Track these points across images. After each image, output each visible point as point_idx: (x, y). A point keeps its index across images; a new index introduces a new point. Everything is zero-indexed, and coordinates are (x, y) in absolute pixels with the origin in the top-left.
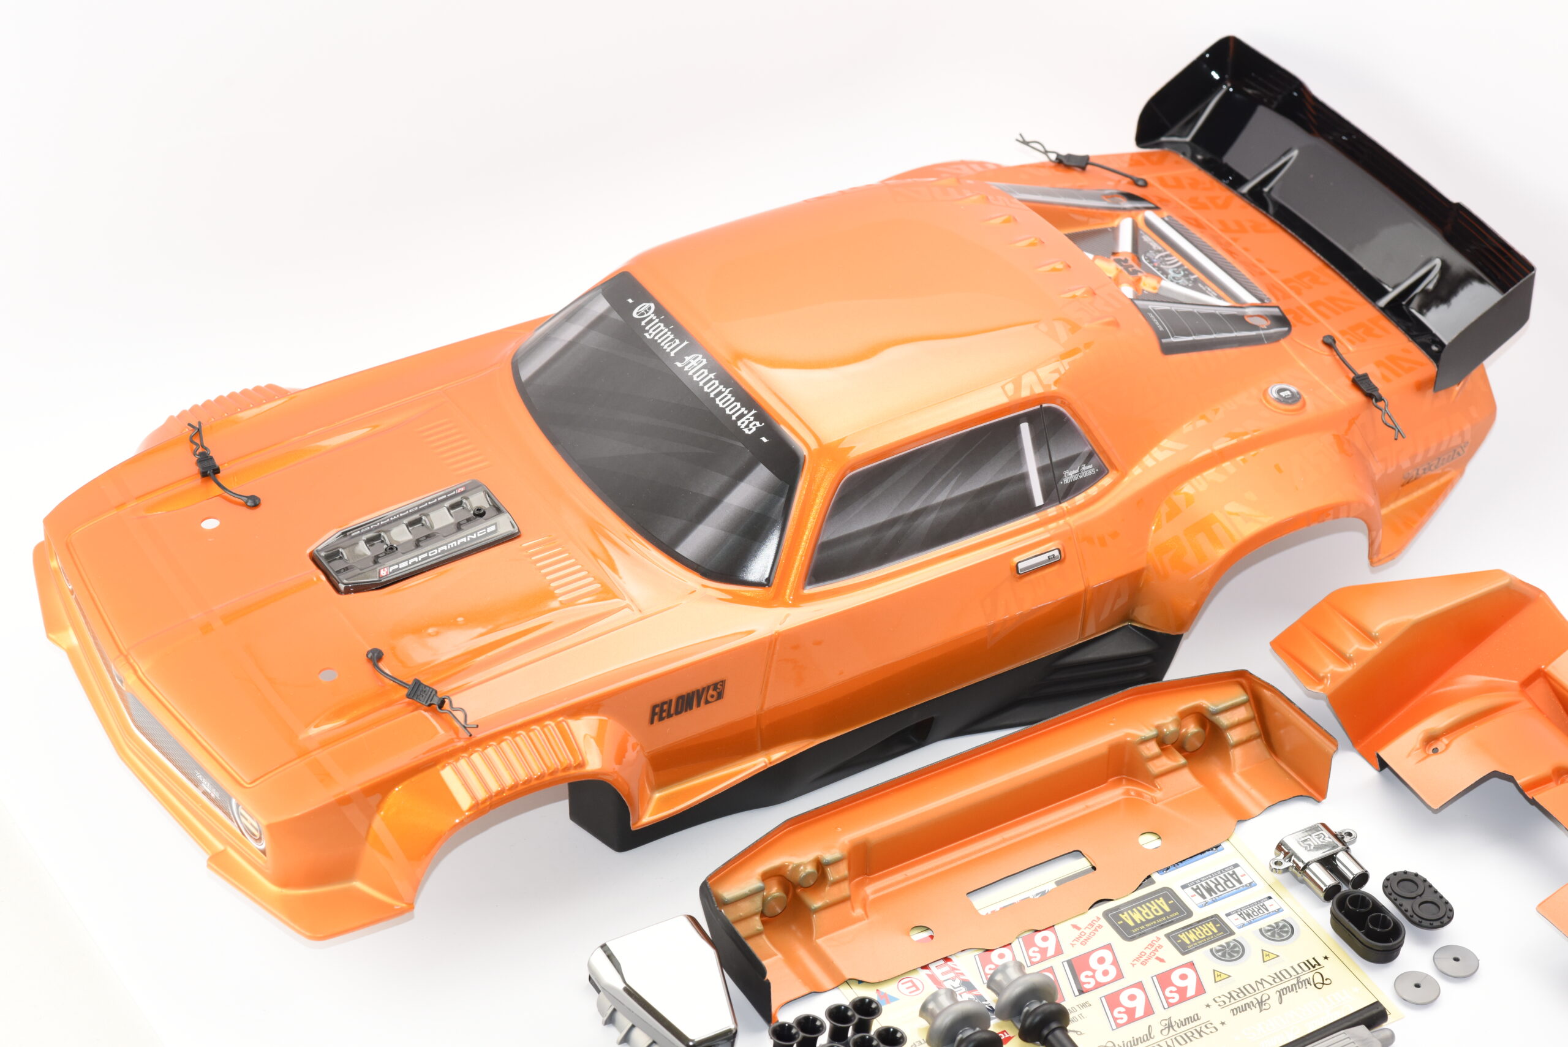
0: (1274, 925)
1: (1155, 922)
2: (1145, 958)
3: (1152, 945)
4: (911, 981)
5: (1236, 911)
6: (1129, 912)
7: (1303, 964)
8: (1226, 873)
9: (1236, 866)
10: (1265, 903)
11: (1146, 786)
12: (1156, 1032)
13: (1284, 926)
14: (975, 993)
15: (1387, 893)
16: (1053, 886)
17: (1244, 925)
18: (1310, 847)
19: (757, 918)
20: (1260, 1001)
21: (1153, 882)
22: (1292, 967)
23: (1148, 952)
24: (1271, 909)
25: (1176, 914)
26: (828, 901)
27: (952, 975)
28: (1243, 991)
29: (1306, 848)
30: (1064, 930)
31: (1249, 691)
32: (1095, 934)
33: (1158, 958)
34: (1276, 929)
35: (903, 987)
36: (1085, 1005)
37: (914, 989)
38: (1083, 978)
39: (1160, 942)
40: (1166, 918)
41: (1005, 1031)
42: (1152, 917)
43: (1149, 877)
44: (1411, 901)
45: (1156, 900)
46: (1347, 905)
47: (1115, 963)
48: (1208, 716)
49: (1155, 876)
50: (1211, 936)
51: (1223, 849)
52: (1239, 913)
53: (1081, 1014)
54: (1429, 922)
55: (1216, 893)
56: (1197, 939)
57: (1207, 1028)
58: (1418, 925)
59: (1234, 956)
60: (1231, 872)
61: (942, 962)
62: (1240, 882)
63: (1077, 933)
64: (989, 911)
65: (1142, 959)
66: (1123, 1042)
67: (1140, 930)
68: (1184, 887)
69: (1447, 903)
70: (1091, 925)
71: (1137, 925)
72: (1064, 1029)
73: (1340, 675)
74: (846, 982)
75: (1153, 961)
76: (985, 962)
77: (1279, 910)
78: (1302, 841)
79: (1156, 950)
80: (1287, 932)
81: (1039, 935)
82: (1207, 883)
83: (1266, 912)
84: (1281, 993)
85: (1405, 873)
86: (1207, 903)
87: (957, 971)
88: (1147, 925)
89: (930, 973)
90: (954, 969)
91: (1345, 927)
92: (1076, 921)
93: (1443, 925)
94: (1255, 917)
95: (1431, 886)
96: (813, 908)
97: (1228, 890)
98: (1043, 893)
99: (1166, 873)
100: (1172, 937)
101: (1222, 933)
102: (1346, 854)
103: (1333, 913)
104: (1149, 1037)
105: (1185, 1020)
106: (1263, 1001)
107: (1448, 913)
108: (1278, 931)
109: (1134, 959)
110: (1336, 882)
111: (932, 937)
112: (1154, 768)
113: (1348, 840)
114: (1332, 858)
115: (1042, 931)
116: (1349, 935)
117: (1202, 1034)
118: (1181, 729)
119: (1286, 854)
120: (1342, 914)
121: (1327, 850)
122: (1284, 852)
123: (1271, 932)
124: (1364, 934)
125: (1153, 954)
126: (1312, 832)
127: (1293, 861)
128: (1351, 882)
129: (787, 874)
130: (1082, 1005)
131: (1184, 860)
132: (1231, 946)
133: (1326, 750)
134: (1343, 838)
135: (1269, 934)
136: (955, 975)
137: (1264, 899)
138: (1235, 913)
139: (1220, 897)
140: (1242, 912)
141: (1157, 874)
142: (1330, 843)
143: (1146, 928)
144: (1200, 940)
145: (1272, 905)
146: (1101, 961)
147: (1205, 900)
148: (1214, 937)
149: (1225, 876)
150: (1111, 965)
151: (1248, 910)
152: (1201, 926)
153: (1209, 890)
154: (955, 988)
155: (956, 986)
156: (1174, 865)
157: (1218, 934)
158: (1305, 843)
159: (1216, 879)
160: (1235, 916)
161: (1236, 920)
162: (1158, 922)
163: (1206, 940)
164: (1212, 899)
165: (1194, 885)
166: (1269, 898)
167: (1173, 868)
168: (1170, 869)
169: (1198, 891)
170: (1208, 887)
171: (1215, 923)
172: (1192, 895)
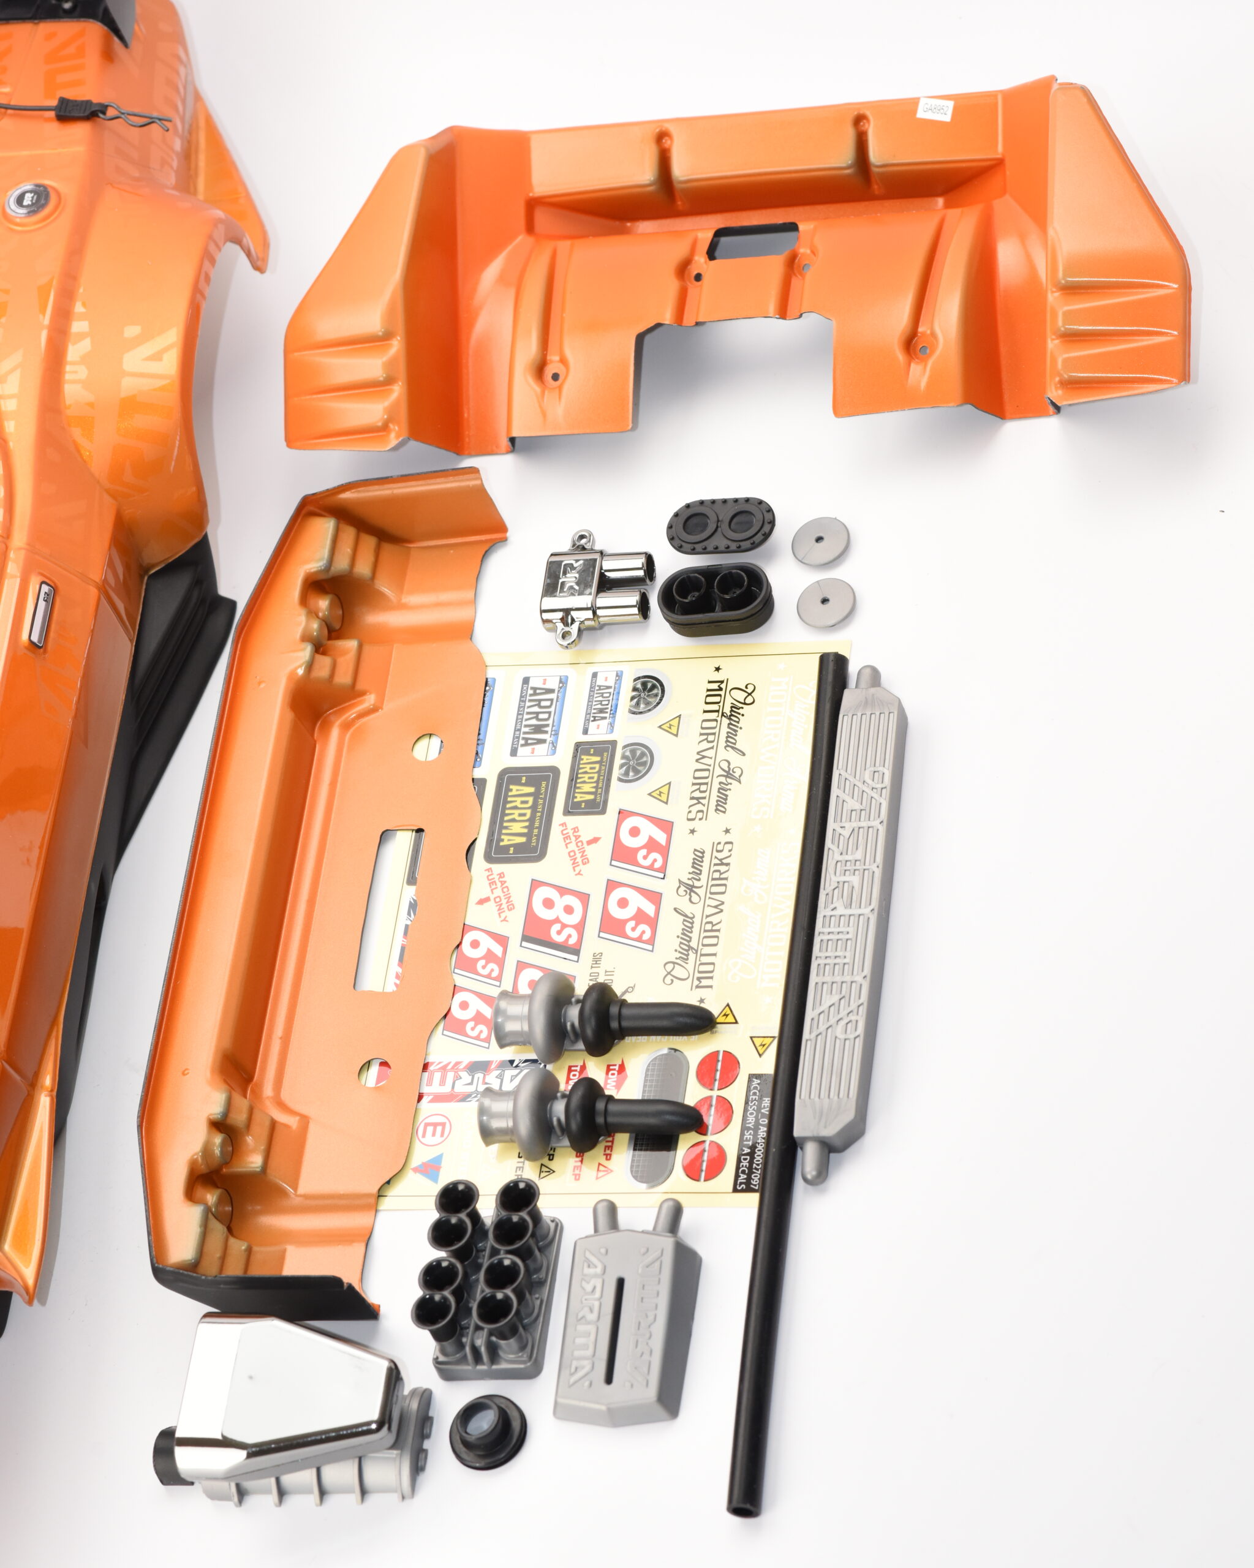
0: (634, 693)
1: (539, 814)
2: (578, 855)
3: (566, 837)
4: (427, 1125)
5: (587, 721)
6: (504, 831)
7: (708, 698)
8: (528, 698)
9: (526, 681)
10: (598, 684)
11: (349, 705)
12: (688, 909)
13: (644, 684)
14: (493, 1066)
15: (689, 550)
16: (411, 891)
17: (612, 725)
18: (575, 589)
19: (232, 1240)
20: (726, 774)
21: (484, 781)
22: (705, 712)
23: (572, 846)
24: (611, 682)
25: (544, 785)
26: (263, 1148)
27: (450, 1076)
28: (699, 783)
29: (573, 594)
30: (475, 915)
31: (325, 513)
32: (507, 887)
33: (589, 843)
34: (642, 694)
35: (429, 1139)
36: (597, 959)
37: (439, 1129)
38: (559, 939)
39: (570, 826)
40: (541, 798)
41: (570, 1067)
42: (529, 812)
44: (719, 534)
45: (510, 794)
46: (678, 600)
47: (563, 891)
48: (323, 576)
49: (478, 773)
50: (600, 768)
51: (494, 680)
52: (592, 719)
53: (606, 972)
54: (760, 534)
55: (547, 725)
56: (595, 785)
57: (721, 851)
58: (754, 546)
59: (646, 762)
60: (531, 692)
61: (426, 1074)
62: (551, 691)
63: (491, 905)
64: (392, 980)
65: (579, 860)
66: (676, 951)
67: (538, 836)
68: (514, 752)
69: (747, 500)
70: (492, 883)
71: (528, 835)
72: (623, 1003)
73: (397, 403)
74: (379, 1196)
75: (590, 850)
76: (459, 1028)
77: (619, 676)
78: (560, 592)
79: (577, 837)
80: (653, 686)
81: (466, 948)
82: (526, 726)
84: (731, 744)
85: (676, 515)
86: (553, 743)
87: (450, 1067)
88: (537, 824)
89: (431, 1097)
90: (444, 1069)
92: (475, 895)
93: (772, 523)
94: (609, 706)
95: (713, 502)
96: (258, 1170)
97: (552, 709)
98: (413, 906)
99: (481, 759)
100: (572, 808)
101: (605, 754)
102: (605, 558)
103: (675, 622)
104: (688, 919)
105: (693, 867)
106: (727, 769)
107: (760, 506)
108: (645, 695)
109: (571, 867)
110: (639, 593)
111: (384, 1064)
112: (343, 678)
113: (588, 544)
114: (602, 575)
115: (462, 939)
116: (716, 626)
117: (725, 861)
118: (318, 617)
119: (562, 619)
120: (683, 614)
121: (591, 574)
122: (557, 619)
123: (642, 702)
124: (723, 610)
125: (580, 844)
126: (555, 572)
127: (577, 618)
128: (646, 577)
129: (203, 1169)
130: (595, 962)
131: (479, 730)
132: (630, 756)
133: (468, 486)
134: (580, 547)
135: (642, 706)
136: (453, 1073)
137: (592, 680)
138: (589, 723)
139: (555, 724)
140: (592, 715)
141: (476, 770)
142: (584, 564)
143: (539, 828)
144: (597, 782)
145: (607, 678)
146: (548, 903)
147: (548, 742)
148: (604, 765)
149: (530, 701)
150: (561, 897)
151: (593, 707)
152: (579, 768)
153: (538, 729)
154: (471, 1083)
155: (470, 1081)
156: (478, 744)
157: (602, 759)
158: (565, 590)
159: (528, 713)
160: (592, 726)
161: (598, 728)
162: (540, 810)
163: (602, 776)
164: (551, 734)
165: (518, 741)
166: (595, 675)
167: (480, 748)
168: (479, 752)
169: (530, 741)
170: (533, 728)
171: (586, 752)
172: (530, 751)
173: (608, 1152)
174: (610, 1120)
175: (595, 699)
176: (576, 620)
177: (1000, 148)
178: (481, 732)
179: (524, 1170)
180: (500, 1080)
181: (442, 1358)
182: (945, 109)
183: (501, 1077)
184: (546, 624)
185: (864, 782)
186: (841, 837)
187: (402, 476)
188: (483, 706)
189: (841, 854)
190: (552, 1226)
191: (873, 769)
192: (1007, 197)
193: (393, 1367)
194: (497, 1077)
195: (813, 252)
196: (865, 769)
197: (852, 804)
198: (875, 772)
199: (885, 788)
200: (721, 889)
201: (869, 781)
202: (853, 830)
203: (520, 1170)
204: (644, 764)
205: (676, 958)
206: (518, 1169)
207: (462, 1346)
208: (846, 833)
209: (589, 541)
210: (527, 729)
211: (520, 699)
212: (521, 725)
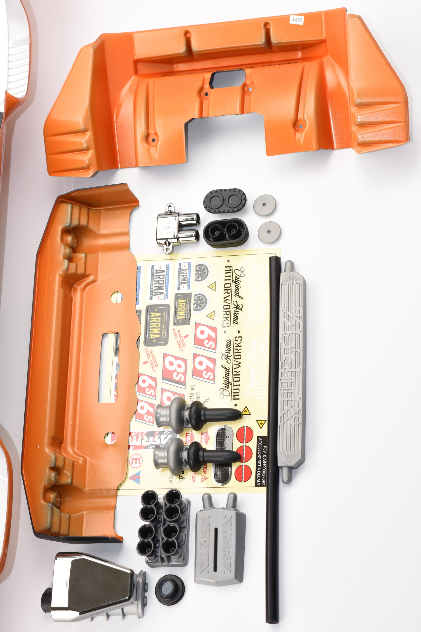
0: (196, 272)
1: (163, 325)
2: (181, 343)
3: (176, 335)
4: (133, 459)
5: (179, 284)
6: (151, 332)
7: (226, 274)
8: (154, 274)
9: (153, 267)
10: (181, 268)
11: (84, 280)
12: (227, 365)
13: (200, 268)
14: (156, 434)
15: (213, 212)
16: (117, 358)
17: (189, 286)
19: (62, 515)
20: (236, 307)
21: (140, 311)
22: (225, 280)
23: (178, 339)
24: (187, 267)
25: (164, 312)
26: (70, 473)
27: (140, 438)
28: (226, 311)
30: (142, 369)
31: (67, 201)
32: (154, 357)
33: (185, 337)
35: (134, 465)
36: (193, 388)
37: (138, 460)
38: (177, 379)
40: (164, 318)
41: (186, 434)
42: (159, 324)
44: (224, 205)
47: (177, 358)
48: (69, 229)
49: (138, 308)
50: (186, 305)
51: (140, 267)
52: (181, 283)
53: (197, 393)
54: (241, 205)
55: (163, 286)
56: (184, 312)
57: (237, 341)
58: (239, 210)
59: (204, 302)
60: (155, 272)
61: (130, 437)
62: (163, 271)
63: (148, 364)
64: (113, 398)
65: (181, 345)
66: (224, 384)
67: (164, 334)
68: (151, 298)
69: (235, 190)
70: (148, 355)
71: (161, 334)
72: (206, 409)
73: (92, 157)
74: (117, 490)
76: (141, 417)
77: (190, 264)
79: (180, 335)
80: (204, 269)
81: (141, 383)
82: (155, 287)
83: (187, 271)
84: (237, 294)
85: (207, 197)
86: (166, 294)
87: (139, 434)
88: (163, 329)
89: (133, 447)
90: (137, 435)
92: (142, 360)
93: (245, 200)
94: (187, 278)
95: (221, 190)
96: (70, 483)
97: (164, 279)
98: (118, 366)
99: (138, 301)
100: (176, 323)
101: (187, 299)
102: (180, 216)
103: (211, 244)
104: (227, 370)
105: (227, 347)
106: (236, 305)
107: (240, 193)
108: (201, 273)
109: (178, 348)
110: (195, 231)
111: (113, 433)
112: (81, 271)
113: (172, 210)
114: (179, 223)
115: (139, 380)
116: (227, 245)
117: (239, 345)
118: (68, 246)
119: (165, 243)
120: (214, 241)
122: (163, 243)
123: (200, 276)
124: (230, 240)
125: (181, 338)
127: (171, 242)
128: (197, 222)
129: (49, 487)
130: (192, 389)
131: (136, 289)
132: (197, 299)
133: (123, 189)
134: (170, 211)
135: (200, 278)
136: (141, 437)
137: (179, 267)
139: (166, 286)
140: (180, 282)
141: (137, 306)
143: (164, 331)
144: (185, 311)
145: (185, 266)
146: (171, 363)
147: (164, 293)
148: (187, 304)
149: (155, 276)
150: (176, 360)
151: (181, 278)
152: (178, 305)
153: (160, 288)
154: (148, 441)
155: (148, 440)
156: (136, 295)
157: (186, 301)
159: (155, 281)
160: (181, 286)
161: (183, 287)
162: (164, 323)
163: (187, 308)
164: (165, 290)
165: (152, 293)
166: (180, 264)
167: (137, 296)
168: (137, 298)
169: (157, 293)
170: (158, 287)
171: (180, 298)
172: (157, 297)
173: (205, 470)
174: (205, 459)
175: (181, 275)
177: (324, 36)
178: (137, 290)
179: (173, 478)
180: (159, 440)
181: (149, 561)
182: (301, 20)
183: (160, 438)
184: (159, 244)
185: (292, 313)
186: (285, 338)
188: (137, 279)
189: (286, 345)
190: (186, 503)
191: (295, 308)
192: (328, 56)
193: (132, 572)
194: (158, 438)
195: (252, 83)
196: (292, 308)
197: (288, 323)
198: (296, 309)
199: (301, 316)
200: (239, 357)
201: (294, 313)
202: (290, 334)
203: (171, 478)
204: (203, 303)
205: (224, 387)
207: (156, 556)
208: (287, 336)
209: (173, 208)
210: (155, 288)
211: (151, 275)
212: (153, 286)
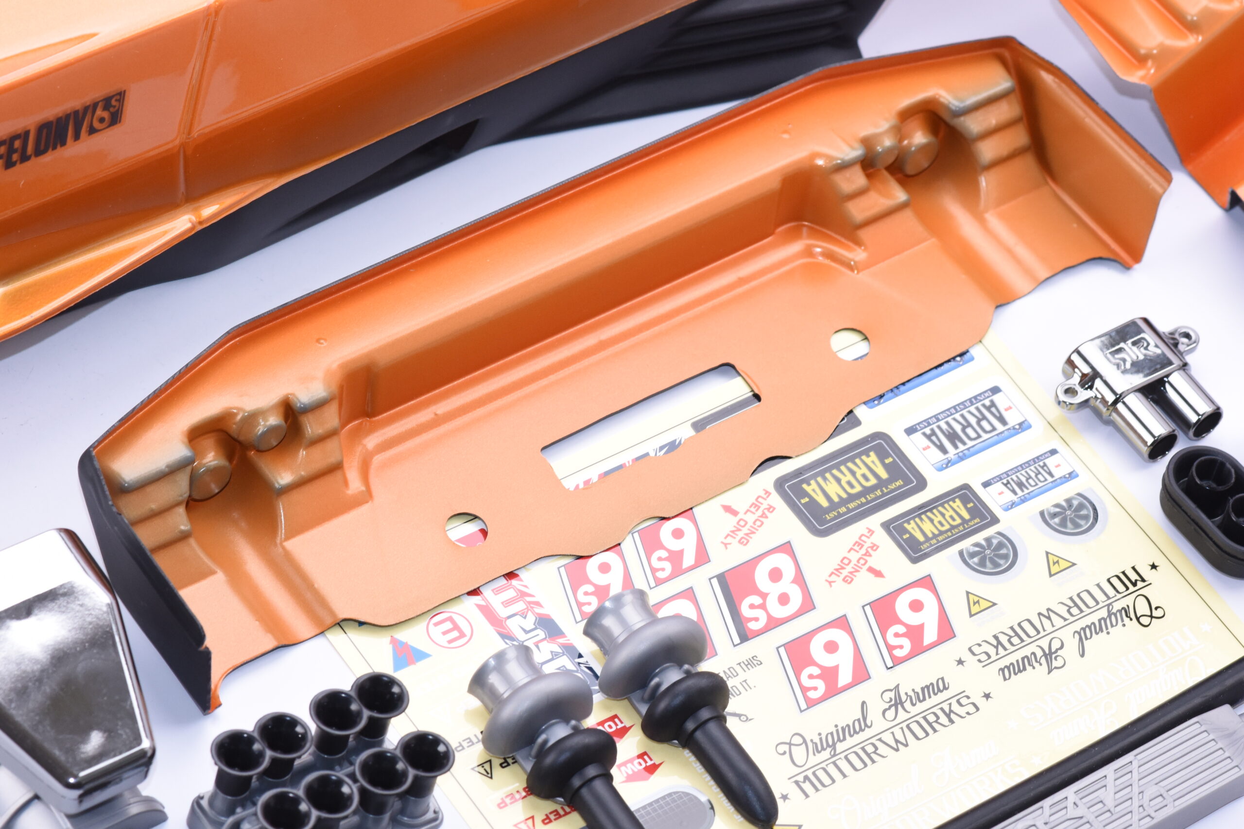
0: (1064, 504)
1: (863, 500)
2: (849, 568)
3: (859, 544)
4: (450, 619)
5: (999, 478)
6: (819, 479)
7: (1115, 578)
8: (979, 405)
9: (995, 390)
10: (1047, 461)
11: (840, 241)
12: (874, 715)
13: (1081, 506)
14: (561, 641)
16: (688, 432)
17: (1013, 505)
18: (1125, 364)
19: (181, 510)
20: (1047, 652)
21: (857, 423)
22: (1098, 585)
23: (854, 557)
24: (1058, 473)
25: (898, 484)
26: (303, 473)
27: (520, 606)
28: (1017, 632)
29: (1118, 366)
31: (1012, 70)
32: (762, 523)
33: (871, 570)
34: (1068, 512)
35: (436, 632)
36: (752, 662)
37: (455, 634)
38: (745, 610)
39: (874, 539)
40: (882, 491)
41: (616, 716)
42: (858, 489)
43: (851, 412)
45: (864, 457)
46: (1192, 473)
47: (800, 579)
48: (946, 117)
49: (861, 412)
50: (959, 525)
51: (972, 359)
52: (1005, 481)
53: (745, 681)
55: (964, 443)
56: (936, 532)
57: (961, 705)
59: (999, 565)
60: (987, 402)
61: (503, 581)
62: (1002, 420)
63: (732, 520)
64: (579, 480)
65: (844, 572)
66: (820, 734)
67: (840, 515)
68: (910, 431)
70: (756, 505)
71: (833, 506)
72: (721, 719)
74: (338, 624)
75: (864, 576)
76: (577, 580)
77: (1072, 476)
78: (1110, 353)
79: (867, 554)
80: (1086, 518)
81: (668, 527)
82: (947, 423)
83: (1050, 479)
84: (1082, 636)
86: (949, 462)
87: (528, 599)
88: (851, 506)
89: (483, 603)
90: (523, 595)
91: (1189, 517)
92: (729, 498)
94: (1031, 489)
96: (277, 486)
97: (985, 436)
98: (672, 446)
99: (879, 404)
100: (893, 528)
101: (977, 520)
102: (1181, 372)
103: (1168, 488)
104: (863, 723)
105: (923, 689)
106: (1053, 650)
108: (1071, 515)
109: (832, 570)
110: (1171, 430)
111: (484, 533)
112: (858, 210)
113: (1185, 346)
114: (1161, 383)
115: (673, 517)
116: (1195, 529)
117: (953, 716)
118: (900, 141)
119: (1084, 376)
120: (1183, 490)
121: (1153, 369)
122: (1081, 371)
123: (1060, 517)
124: (1219, 527)
125: (862, 562)
126: (1127, 334)
127: (1097, 389)
128: (1194, 427)
129: (233, 429)
130: (747, 663)
132: (994, 545)
133: (1148, 185)
134: (1177, 342)
135: (1057, 520)
136: (525, 607)
137: (1045, 453)
138: (998, 481)
139: (971, 449)
140: (1009, 478)
141: (864, 407)
142: (1158, 356)
143: (849, 511)
144: (941, 533)
145: (1058, 466)
146: (775, 575)
147: (947, 456)
148: (964, 527)
149: (977, 409)
150: (793, 582)
151: (1018, 474)
152: (942, 505)
153: (953, 437)
154: (527, 632)
155: (528, 629)
156: (892, 390)
157: (970, 520)
158: (1116, 356)
159: (962, 416)
160: (998, 487)
161: (1000, 494)
162: (869, 499)
163: (952, 533)
164: (958, 453)
165: (926, 427)
166: (1053, 452)
167: (890, 395)
168: (885, 398)
169: (934, 438)
170: (951, 431)
171: (965, 500)
172: (925, 446)
173: (552, 817)
174: (584, 792)
175: (1027, 470)
176: (1094, 389)
178: (907, 385)
179: (472, 747)
180: (550, 657)
181: (204, 803)
183: (555, 656)
184: (1067, 364)
185: (1142, 792)
186: (1064, 811)
187: (1106, 113)
188: (936, 367)
189: (1046, 824)
190: (430, 815)
191: (1163, 791)
193: (149, 754)
194: (552, 652)
196: (1156, 784)
197: (1108, 796)
198: (1161, 795)
199: (1153, 818)
200: (920, 733)
201: (1147, 796)
202: (1081, 818)
203: (468, 743)
204: (996, 565)
205: (812, 741)
206: (468, 741)
207: (231, 812)
208: (1072, 812)
209: (1188, 345)
210: (944, 427)
211: (972, 398)
212: (946, 418)
